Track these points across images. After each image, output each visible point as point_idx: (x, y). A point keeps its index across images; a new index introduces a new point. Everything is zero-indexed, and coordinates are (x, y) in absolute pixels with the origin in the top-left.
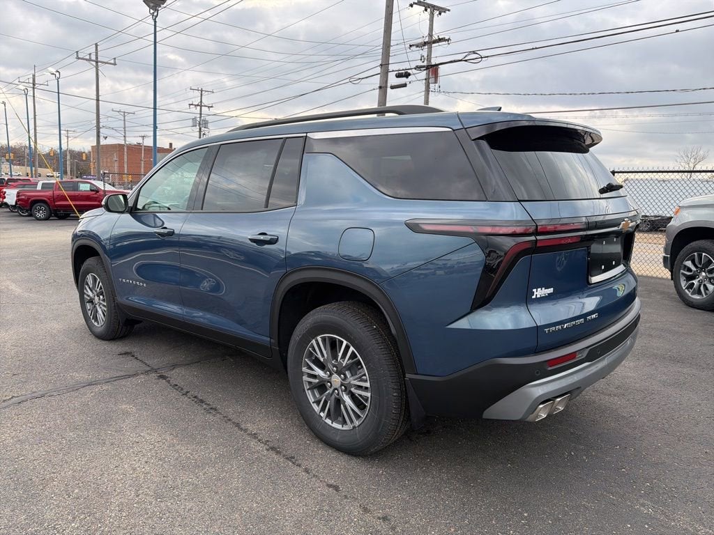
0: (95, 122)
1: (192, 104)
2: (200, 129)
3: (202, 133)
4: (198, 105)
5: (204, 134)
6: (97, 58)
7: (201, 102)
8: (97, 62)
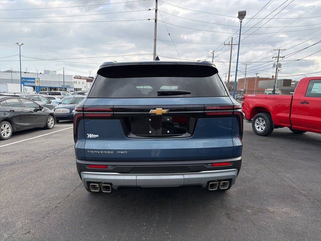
0: (229, 70)
1: (274, 57)
2: (277, 68)
3: (277, 70)
4: (277, 57)
5: (279, 70)
6: (232, 43)
7: (279, 55)
8: (232, 45)
